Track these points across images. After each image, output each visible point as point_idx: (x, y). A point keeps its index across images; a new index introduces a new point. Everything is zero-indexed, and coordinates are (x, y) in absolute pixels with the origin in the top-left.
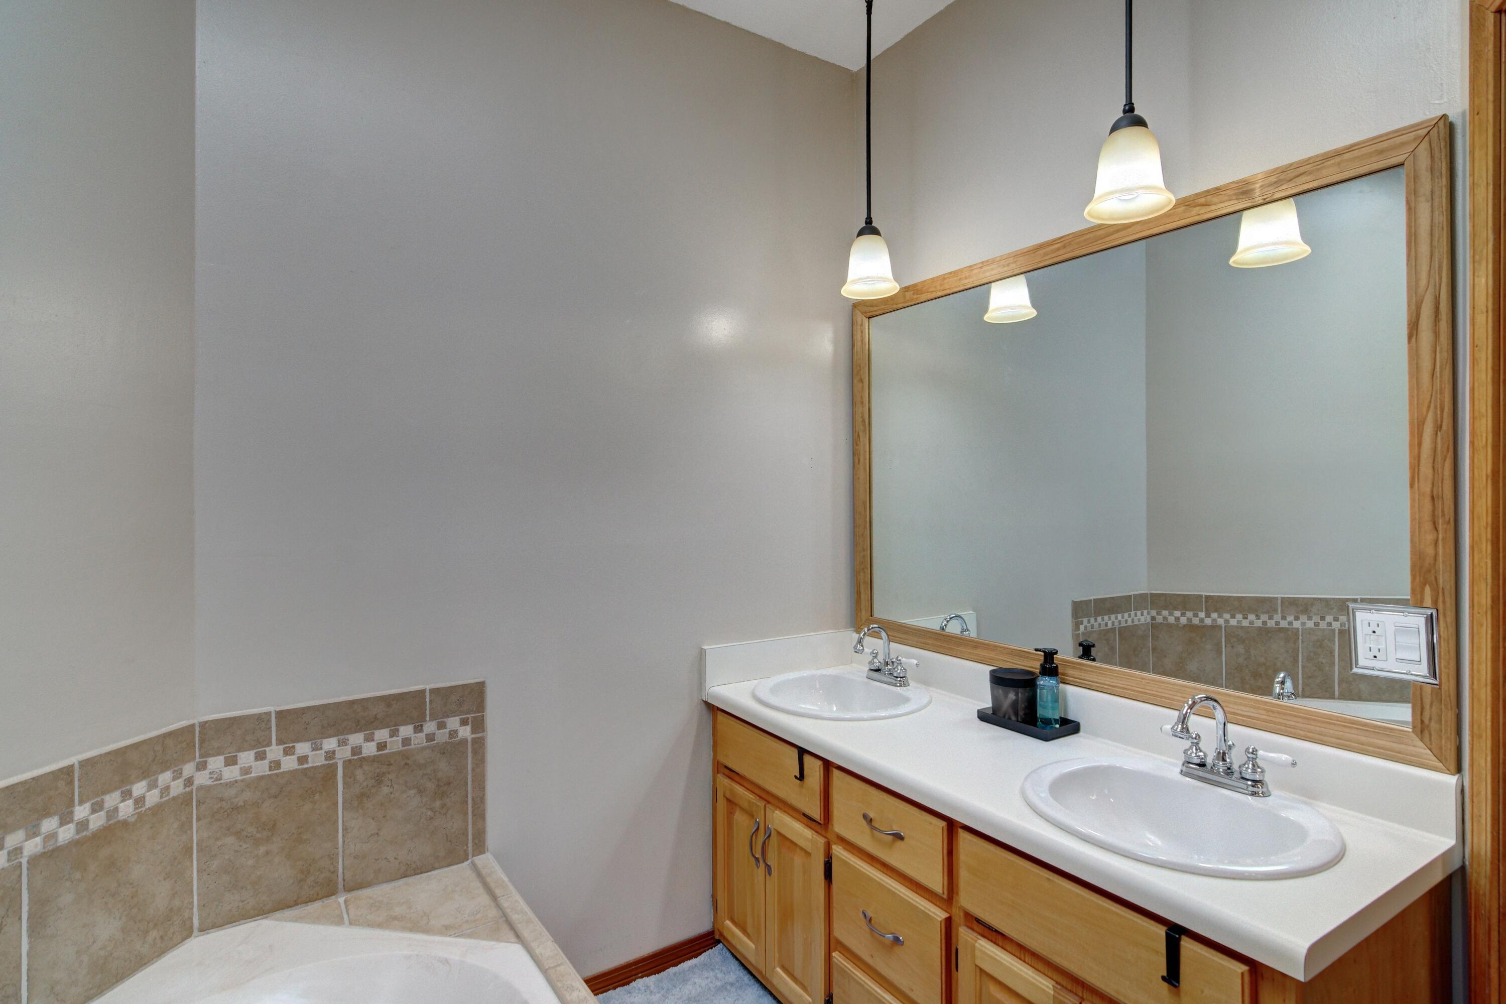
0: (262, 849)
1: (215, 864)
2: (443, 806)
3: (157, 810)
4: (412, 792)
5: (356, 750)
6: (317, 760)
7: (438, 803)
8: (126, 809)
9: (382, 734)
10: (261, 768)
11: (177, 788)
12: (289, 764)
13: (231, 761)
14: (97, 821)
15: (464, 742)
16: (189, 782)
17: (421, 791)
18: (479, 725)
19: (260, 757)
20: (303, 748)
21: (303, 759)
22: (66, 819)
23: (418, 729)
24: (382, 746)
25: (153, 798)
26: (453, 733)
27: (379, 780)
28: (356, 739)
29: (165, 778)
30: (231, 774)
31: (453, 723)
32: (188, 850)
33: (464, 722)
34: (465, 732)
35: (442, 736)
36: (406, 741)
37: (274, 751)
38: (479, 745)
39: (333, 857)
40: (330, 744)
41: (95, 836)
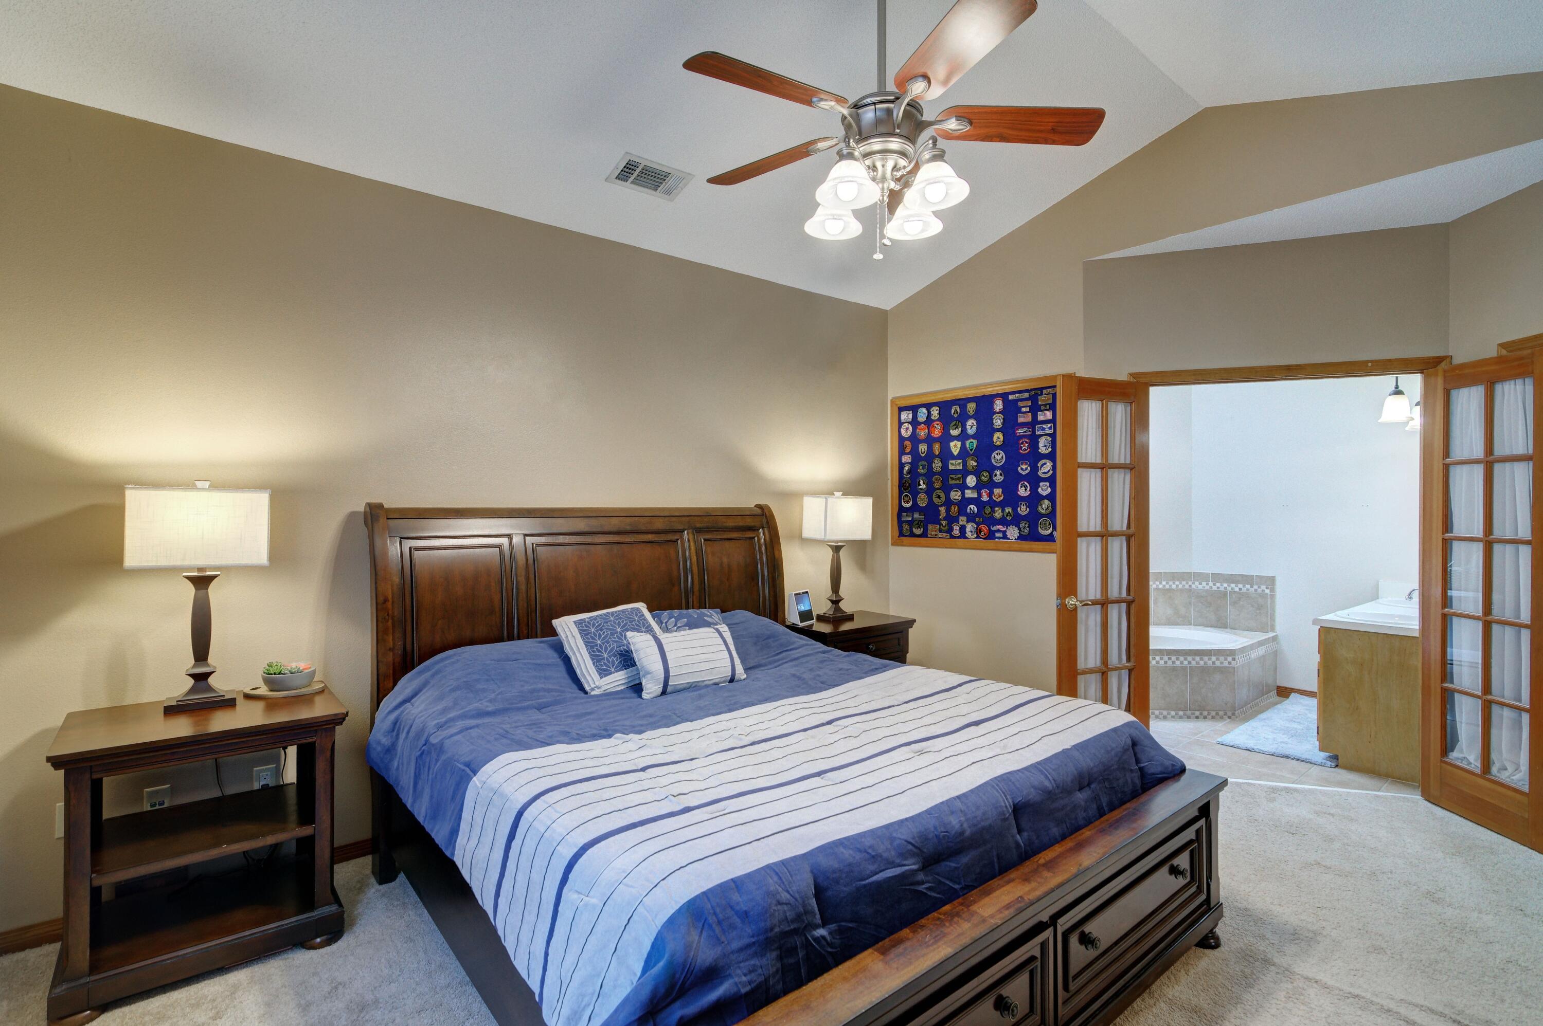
0: (1208, 609)
1: (1197, 609)
2: (1260, 613)
3: (1181, 590)
4: (1250, 605)
5: (1233, 589)
6: (1222, 589)
7: (1258, 612)
8: (1174, 586)
9: (1240, 586)
10: (1207, 587)
11: (1187, 586)
12: (1215, 588)
13: (1200, 584)
14: (1167, 587)
15: (1267, 594)
16: (1190, 586)
17: (1253, 606)
18: (1272, 590)
19: (1207, 584)
20: (1218, 585)
21: (1218, 588)
22: (1161, 583)
23: (1252, 587)
24: (1240, 589)
25: (1180, 586)
26: (1263, 591)
27: (1240, 599)
28: (1233, 585)
29: (1184, 583)
30: (1200, 587)
31: (1263, 587)
32: (1190, 603)
33: (1267, 588)
34: (1267, 591)
35: (1259, 591)
36: (1248, 590)
37: (1211, 584)
38: (1273, 597)
39: (1226, 618)
40: (1225, 585)
41: (1167, 590)
